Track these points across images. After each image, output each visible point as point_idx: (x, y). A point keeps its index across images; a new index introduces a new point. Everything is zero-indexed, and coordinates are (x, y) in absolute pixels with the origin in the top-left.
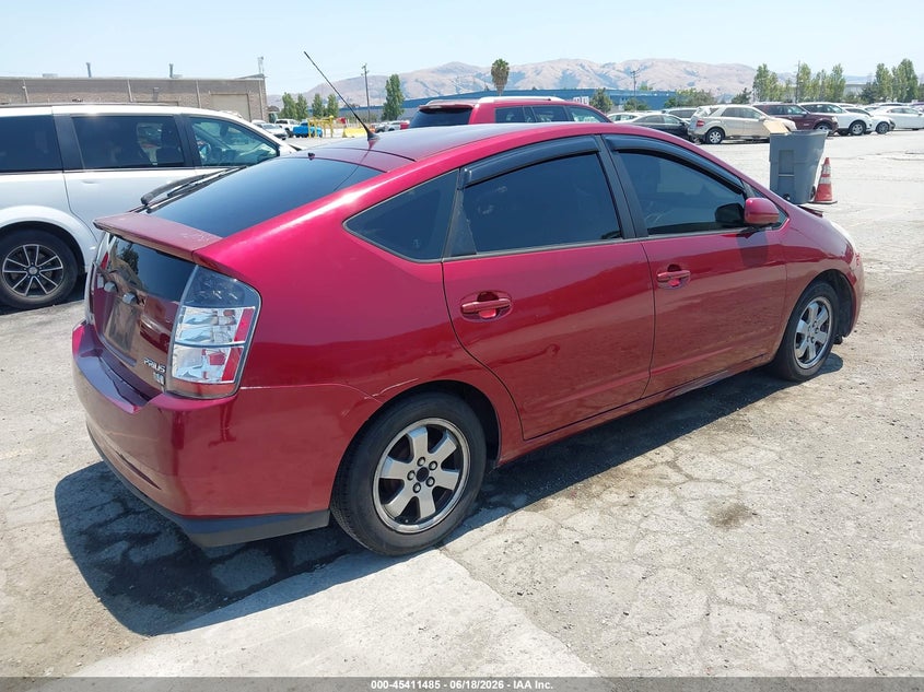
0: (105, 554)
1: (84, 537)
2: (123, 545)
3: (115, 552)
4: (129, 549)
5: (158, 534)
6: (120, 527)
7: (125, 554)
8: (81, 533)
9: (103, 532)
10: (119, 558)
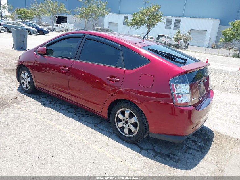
0: (204, 145)
1: (203, 151)
2: (199, 144)
3: (202, 144)
4: (199, 142)
5: (190, 140)
6: (195, 147)
7: (201, 142)
8: (202, 152)
9: (198, 149)
10: (202, 143)
